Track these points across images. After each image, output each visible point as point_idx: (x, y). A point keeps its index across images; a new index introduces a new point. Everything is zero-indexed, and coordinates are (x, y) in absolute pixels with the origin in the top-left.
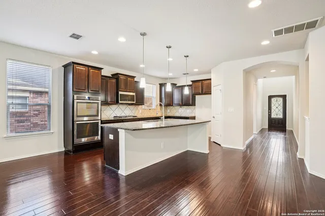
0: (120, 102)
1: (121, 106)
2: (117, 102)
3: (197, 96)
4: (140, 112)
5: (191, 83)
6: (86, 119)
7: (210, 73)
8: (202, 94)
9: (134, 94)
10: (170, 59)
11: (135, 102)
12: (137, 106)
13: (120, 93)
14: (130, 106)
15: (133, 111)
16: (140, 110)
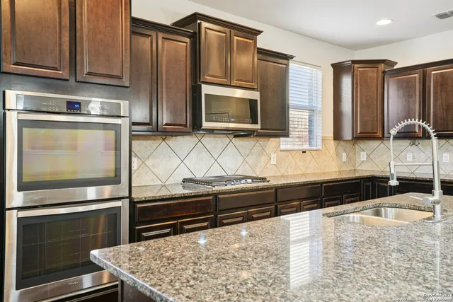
0: (206, 125)
1: (208, 141)
2: (196, 126)
4: (273, 162)
9: (255, 95)
11: (258, 126)
12: (262, 141)
13: (206, 90)
14: (237, 141)
15: (249, 160)
16: (273, 156)
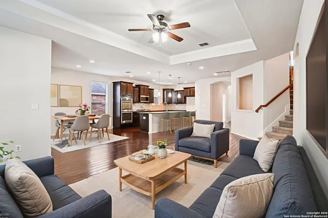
0: (141, 101)
1: (141, 104)
2: (139, 102)
3: (187, 97)
5: (183, 89)
6: (126, 110)
7: (194, 83)
8: (190, 96)
9: (148, 96)
10: (171, 78)
12: (150, 104)
13: (141, 96)
16: (151, 106)
